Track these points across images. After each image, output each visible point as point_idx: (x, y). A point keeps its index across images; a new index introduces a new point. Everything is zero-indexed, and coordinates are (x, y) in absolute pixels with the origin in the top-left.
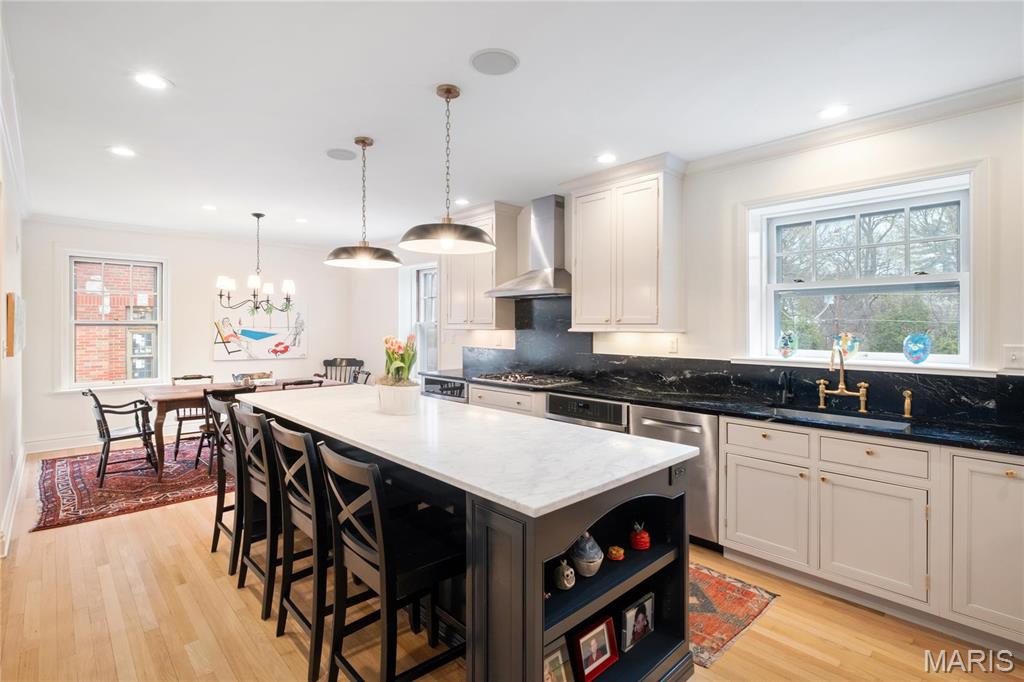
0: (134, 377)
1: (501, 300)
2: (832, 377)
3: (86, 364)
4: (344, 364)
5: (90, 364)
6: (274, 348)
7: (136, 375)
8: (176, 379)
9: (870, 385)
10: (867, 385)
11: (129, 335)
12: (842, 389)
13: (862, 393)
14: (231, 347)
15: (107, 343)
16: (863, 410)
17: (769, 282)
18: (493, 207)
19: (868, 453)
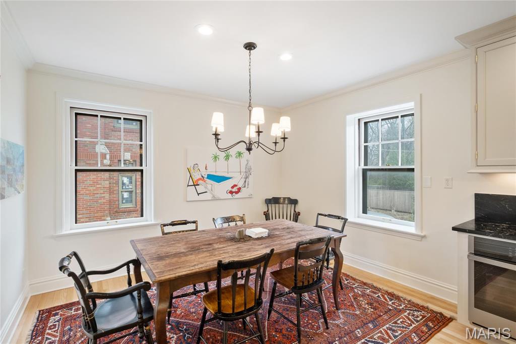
0: (123, 203)
3: (96, 195)
4: (286, 202)
5: (98, 196)
6: (230, 189)
7: (124, 201)
8: (165, 225)
11: (120, 178)
14: (200, 189)
15: (107, 182)
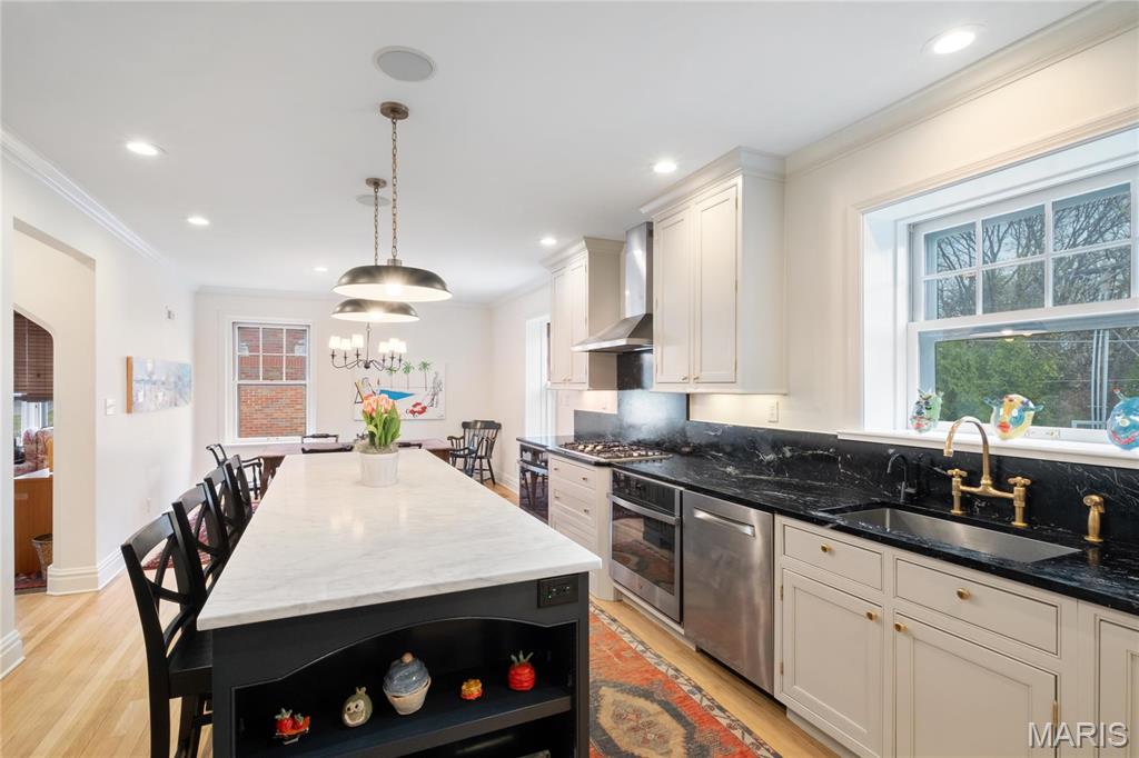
1: (595, 354)
2: (970, 464)
6: (411, 408)
9: (1033, 483)
10: (1027, 482)
12: (986, 485)
13: (1017, 494)
16: (1019, 523)
17: (912, 319)
18: (584, 243)
19: (961, 595)
